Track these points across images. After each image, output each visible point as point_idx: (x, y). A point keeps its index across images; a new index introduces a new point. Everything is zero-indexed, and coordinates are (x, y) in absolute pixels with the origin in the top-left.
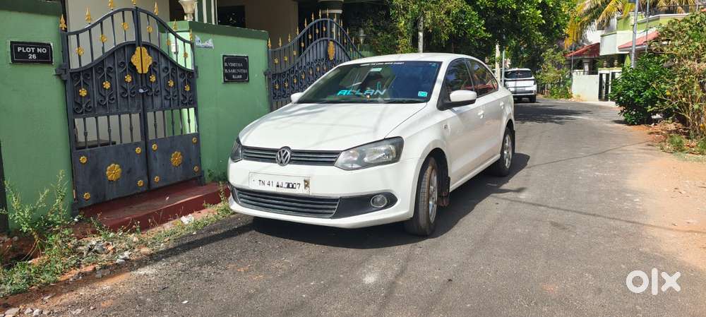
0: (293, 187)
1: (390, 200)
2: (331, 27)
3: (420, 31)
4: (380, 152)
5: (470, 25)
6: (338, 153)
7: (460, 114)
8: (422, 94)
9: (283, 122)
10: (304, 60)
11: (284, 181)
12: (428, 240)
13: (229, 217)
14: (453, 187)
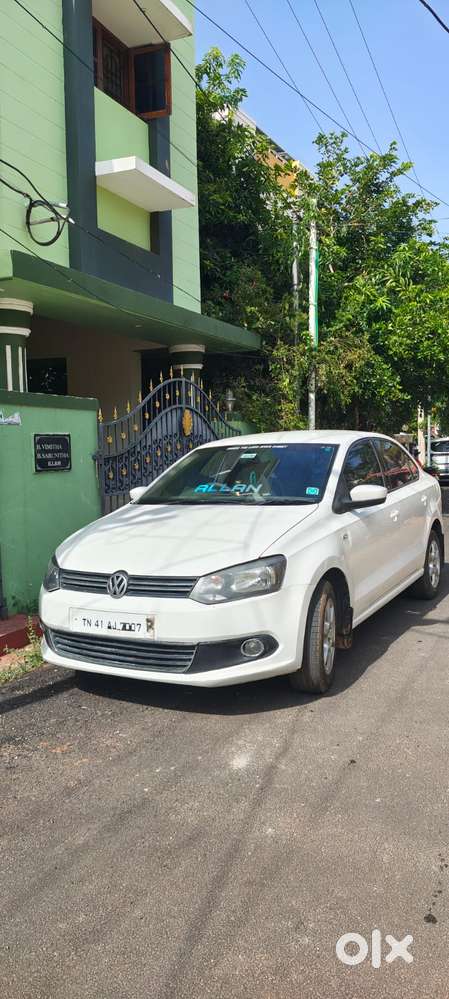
0: (130, 629)
1: (269, 645)
2: (187, 390)
3: (312, 392)
4: (253, 576)
5: (380, 383)
6: (194, 580)
7: (366, 518)
8: (312, 491)
9: (118, 534)
10: (149, 436)
11: (118, 622)
12: (324, 699)
13: (41, 666)
14: (357, 620)
